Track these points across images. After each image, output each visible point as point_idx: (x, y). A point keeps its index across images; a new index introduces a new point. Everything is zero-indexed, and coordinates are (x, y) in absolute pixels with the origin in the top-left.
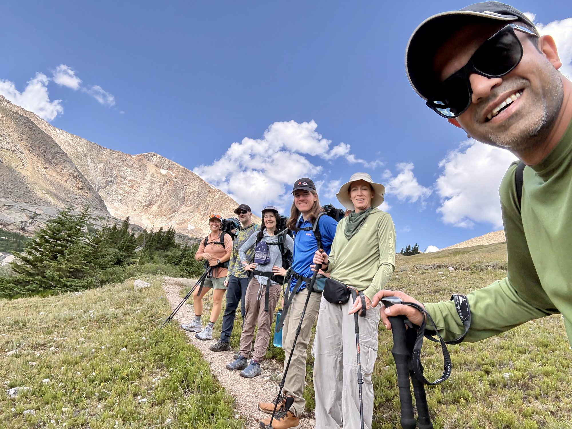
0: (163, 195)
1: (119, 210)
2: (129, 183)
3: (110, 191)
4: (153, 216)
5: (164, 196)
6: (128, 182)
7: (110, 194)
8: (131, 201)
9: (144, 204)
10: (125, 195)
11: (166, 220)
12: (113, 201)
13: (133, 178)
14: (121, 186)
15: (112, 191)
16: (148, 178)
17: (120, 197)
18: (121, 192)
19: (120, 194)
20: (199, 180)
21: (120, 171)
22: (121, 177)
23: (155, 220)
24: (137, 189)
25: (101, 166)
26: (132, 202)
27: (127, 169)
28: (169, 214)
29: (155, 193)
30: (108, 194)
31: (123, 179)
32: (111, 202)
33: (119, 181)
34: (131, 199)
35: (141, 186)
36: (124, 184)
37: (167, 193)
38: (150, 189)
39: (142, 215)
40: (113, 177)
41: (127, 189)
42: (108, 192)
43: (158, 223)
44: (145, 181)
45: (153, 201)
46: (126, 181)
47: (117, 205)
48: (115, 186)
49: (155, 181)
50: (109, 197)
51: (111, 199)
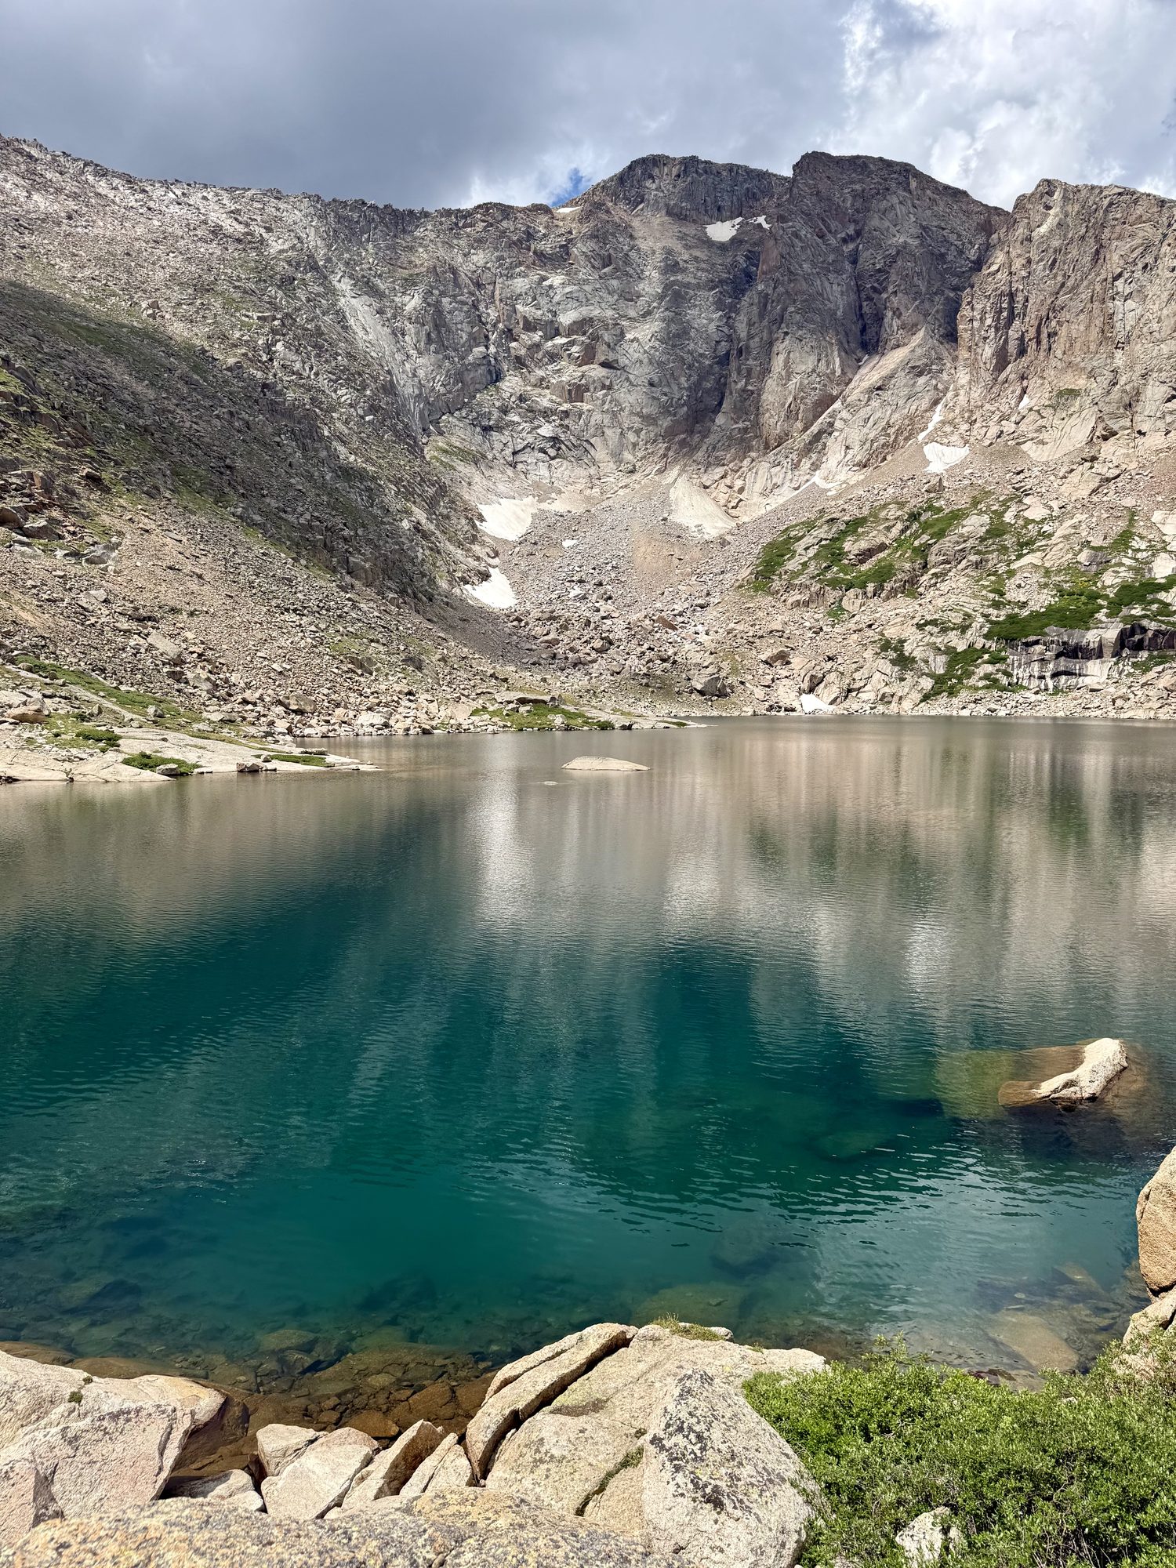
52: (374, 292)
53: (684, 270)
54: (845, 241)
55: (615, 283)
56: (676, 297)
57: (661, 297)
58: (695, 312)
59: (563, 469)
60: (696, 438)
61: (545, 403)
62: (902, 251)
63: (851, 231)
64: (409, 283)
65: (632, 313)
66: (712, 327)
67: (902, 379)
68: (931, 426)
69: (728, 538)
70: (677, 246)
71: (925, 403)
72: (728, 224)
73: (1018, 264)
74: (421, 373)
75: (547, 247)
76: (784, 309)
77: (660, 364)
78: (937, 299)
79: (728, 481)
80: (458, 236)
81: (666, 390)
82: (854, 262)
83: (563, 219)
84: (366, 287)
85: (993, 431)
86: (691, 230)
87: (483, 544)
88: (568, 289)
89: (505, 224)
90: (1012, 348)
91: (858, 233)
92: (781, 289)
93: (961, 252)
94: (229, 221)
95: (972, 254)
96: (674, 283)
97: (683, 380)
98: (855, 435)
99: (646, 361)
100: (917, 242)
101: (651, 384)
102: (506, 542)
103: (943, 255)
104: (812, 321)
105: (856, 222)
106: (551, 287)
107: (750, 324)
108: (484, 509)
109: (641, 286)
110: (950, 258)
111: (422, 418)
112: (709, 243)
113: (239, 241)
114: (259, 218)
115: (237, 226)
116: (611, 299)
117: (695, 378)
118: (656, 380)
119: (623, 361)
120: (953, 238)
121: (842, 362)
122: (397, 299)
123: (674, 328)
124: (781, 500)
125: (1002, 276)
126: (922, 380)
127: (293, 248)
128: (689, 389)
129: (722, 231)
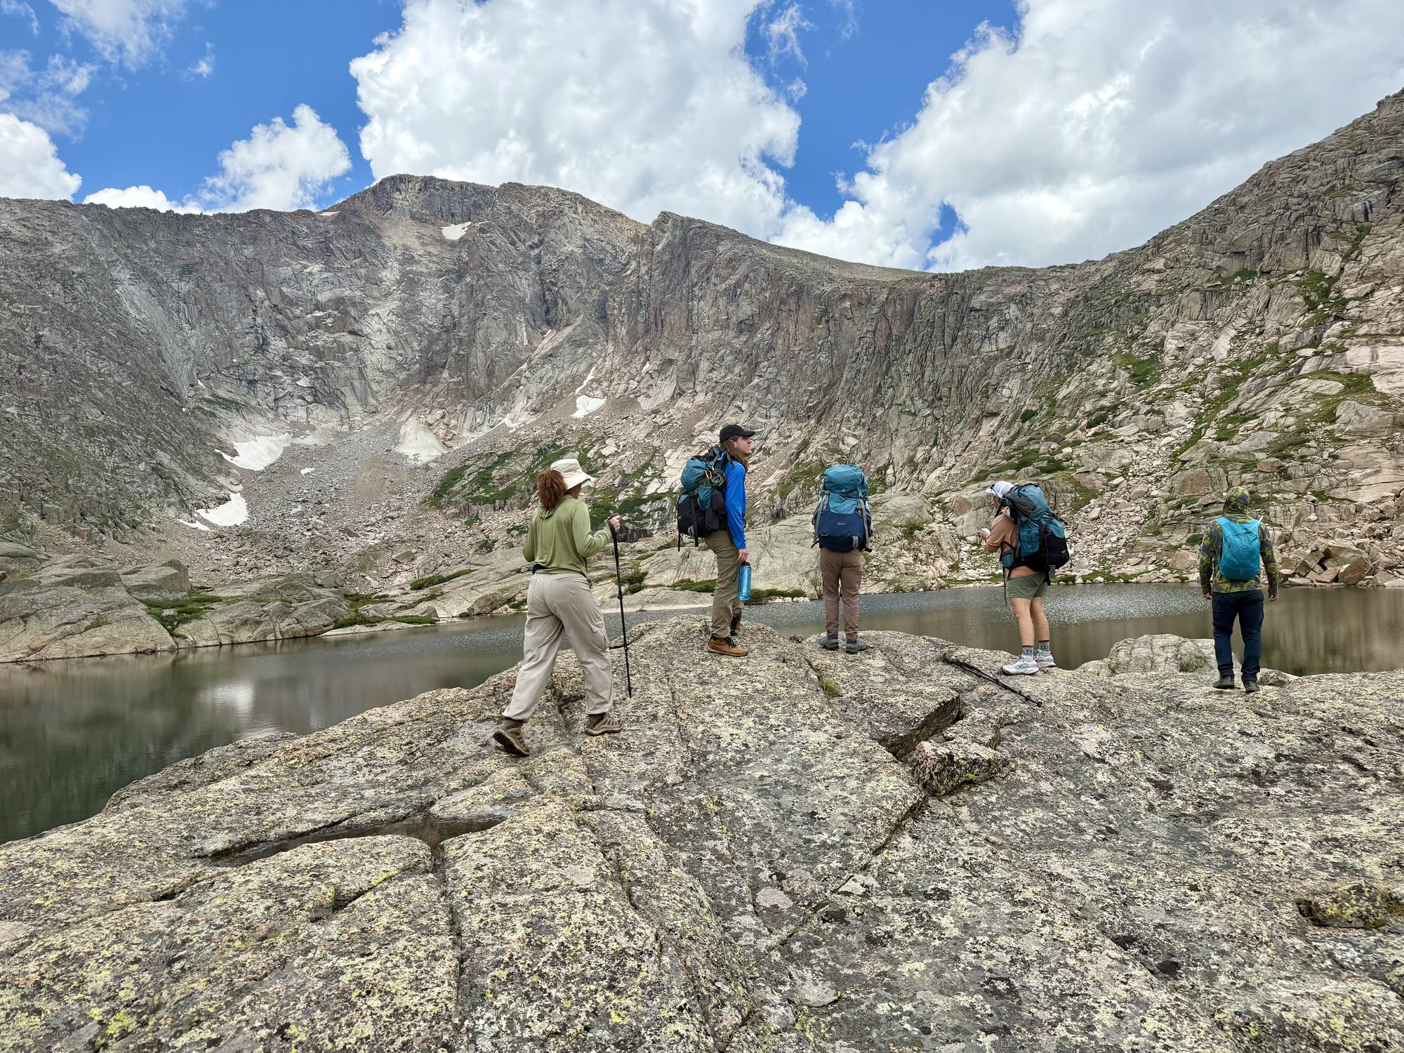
52: (153, 279)
53: (418, 262)
54: (532, 247)
55: (363, 271)
56: (410, 283)
57: (399, 282)
58: (427, 294)
59: (319, 412)
60: (428, 386)
61: (304, 361)
62: (570, 257)
63: (536, 239)
65: (376, 294)
66: (440, 305)
67: (567, 349)
68: (585, 383)
71: (583, 367)
72: (460, 226)
73: (643, 270)
74: (193, 342)
75: (308, 242)
76: (484, 297)
77: (396, 333)
79: (445, 420)
81: (401, 352)
82: (539, 263)
83: (324, 221)
84: (145, 276)
85: (622, 387)
86: (427, 231)
87: (229, 474)
88: (325, 275)
89: (273, 225)
90: (640, 328)
91: (541, 242)
92: (482, 282)
93: (615, 258)
94: (17, 227)
95: (624, 259)
96: (410, 271)
97: (415, 344)
98: (534, 389)
99: (384, 330)
100: (581, 251)
101: (389, 348)
102: (252, 472)
103: (601, 260)
104: (504, 305)
105: (539, 234)
106: (310, 273)
107: (462, 306)
109: (384, 273)
110: (607, 261)
111: (190, 376)
112: (442, 242)
113: (25, 244)
115: (25, 231)
116: (360, 283)
117: (425, 343)
118: (393, 344)
119: (367, 330)
120: (609, 247)
121: (528, 335)
122: (174, 285)
123: (408, 305)
124: (482, 435)
125: (633, 278)
126: (580, 350)
128: (421, 351)
129: (454, 232)
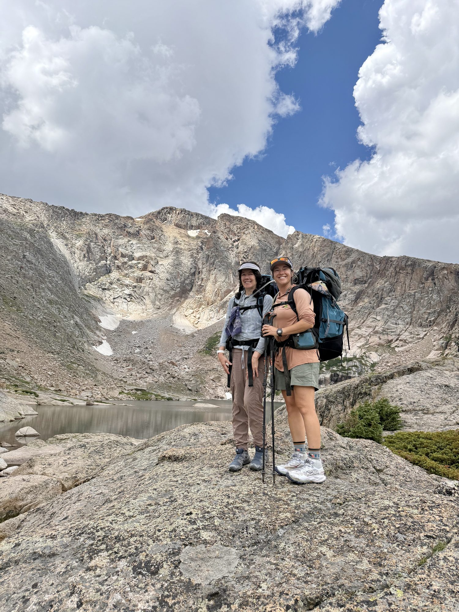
0: (201, 267)
1: (131, 314)
2: (139, 263)
3: (108, 284)
4: (192, 311)
5: (203, 268)
6: (136, 262)
7: (108, 289)
8: (148, 294)
9: (172, 293)
10: (135, 284)
11: (218, 312)
12: (115, 300)
13: (144, 253)
14: (126, 272)
15: (111, 283)
16: (169, 247)
17: (127, 291)
18: (127, 281)
19: (127, 286)
20: (256, 227)
21: (117, 247)
22: (123, 256)
23: (198, 316)
24: (153, 269)
25: (79, 243)
26: (151, 294)
27: (129, 241)
28: (219, 298)
29: (185, 269)
30: (104, 289)
31: (126, 260)
32: (113, 303)
33: (120, 264)
34: (147, 289)
35: (160, 263)
36: (131, 267)
37: (207, 262)
38: (177, 265)
39: (173, 313)
40: (109, 258)
41: (138, 273)
42: (104, 287)
43: (204, 322)
44: (165, 252)
45: (187, 284)
46: (134, 262)
47: (125, 305)
48: (115, 275)
49: (181, 249)
50: (108, 296)
51: (112, 298)
52: (65, 238)
53: (180, 244)
54: (234, 242)
55: (155, 245)
56: (177, 252)
57: (172, 252)
58: (183, 258)
59: (133, 306)
60: (183, 299)
62: (253, 247)
63: (236, 238)
64: (79, 236)
65: (161, 256)
66: (189, 263)
69: (195, 334)
70: (178, 236)
72: (195, 231)
74: (80, 268)
75: (131, 230)
76: (214, 261)
77: (171, 274)
78: (264, 262)
79: (194, 315)
80: (98, 223)
81: (173, 282)
82: (238, 248)
83: (138, 222)
84: (62, 236)
86: (183, 231)
87: (100, 331)
88: (138, 245)
89: (116, 221)
91: (239, 240)
92: (213, 254)
93: (271, 249)
94: (11, 208)
95: (275, 250)
96: (176, 247)
97: (179, 279)
99: (166, 272)
100: (257, 245)
101: (168, 280)
102: (110, 331)
103: (265, 250)
104: (223, 265)
105: (238, 236)
106: (132, 244)
107: (203, 264)
108: (101, 318)
109: (165, 247)
110: (268, 250)
111: (79, 283)
112: (189, 237)
113: (14, 215)
114: (23, 208)
115: (14, 210)
116: (154, 250)
117: (183, 279)
118: (169, 278)
119: (157, 271)
120: (268, 245)
121: (233, 279)
122: (73, 241)
123: (176, 262)
124: (213, 323)
127: (35, 220)
128: (181, 283)
129: (193, 233)
